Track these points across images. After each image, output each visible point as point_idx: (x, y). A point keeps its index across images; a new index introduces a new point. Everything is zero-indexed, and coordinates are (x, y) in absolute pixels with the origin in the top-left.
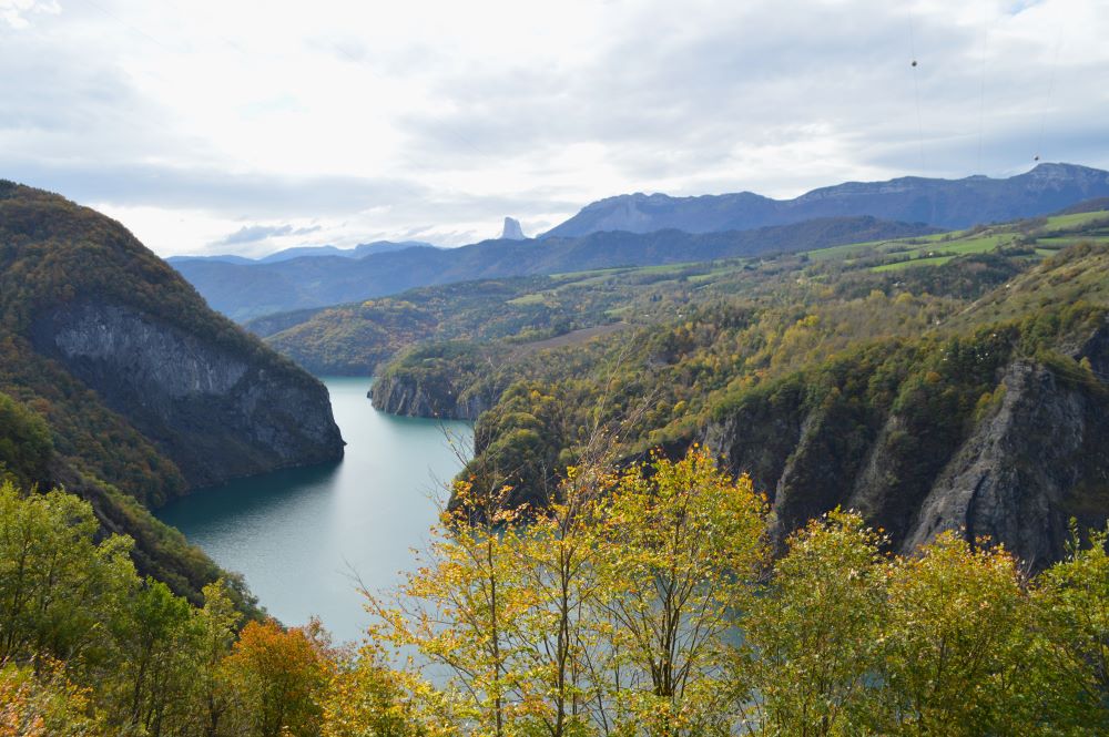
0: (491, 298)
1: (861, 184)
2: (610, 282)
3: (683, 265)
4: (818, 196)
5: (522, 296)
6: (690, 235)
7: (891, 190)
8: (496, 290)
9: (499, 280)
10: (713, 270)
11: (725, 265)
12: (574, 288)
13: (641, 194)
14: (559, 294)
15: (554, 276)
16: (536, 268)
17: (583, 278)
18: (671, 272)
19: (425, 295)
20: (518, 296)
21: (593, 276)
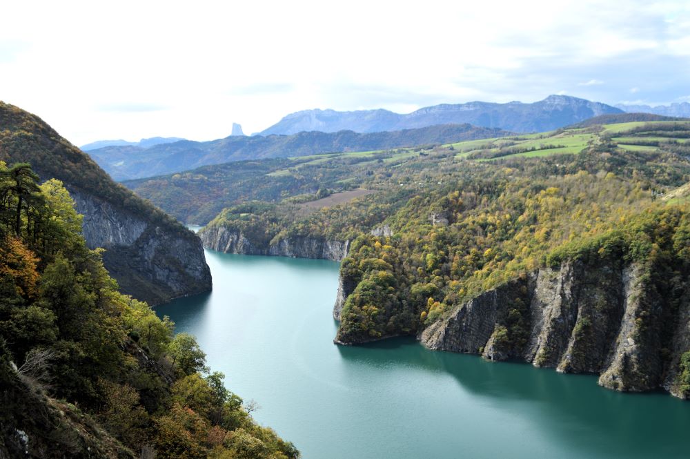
0: (254, 172)
1: (449, 105)
2: (330, 162)
3: (374, 152)
4: (424, 112)
5: (274, 171)
6: (359, 134)
7: (466, 109)
8: (255, 167)
9: (255, 161)
10: (393, 155)
11: (399, 152)
12: (308, 167)
13: (319, 110)
14: (300, 169)
15: (291, 159)
16: (265, 154)
17: (311, 160)
18: (367, 156)
19: (211, 170)
20: (272, 171)
21: (317, 159)
